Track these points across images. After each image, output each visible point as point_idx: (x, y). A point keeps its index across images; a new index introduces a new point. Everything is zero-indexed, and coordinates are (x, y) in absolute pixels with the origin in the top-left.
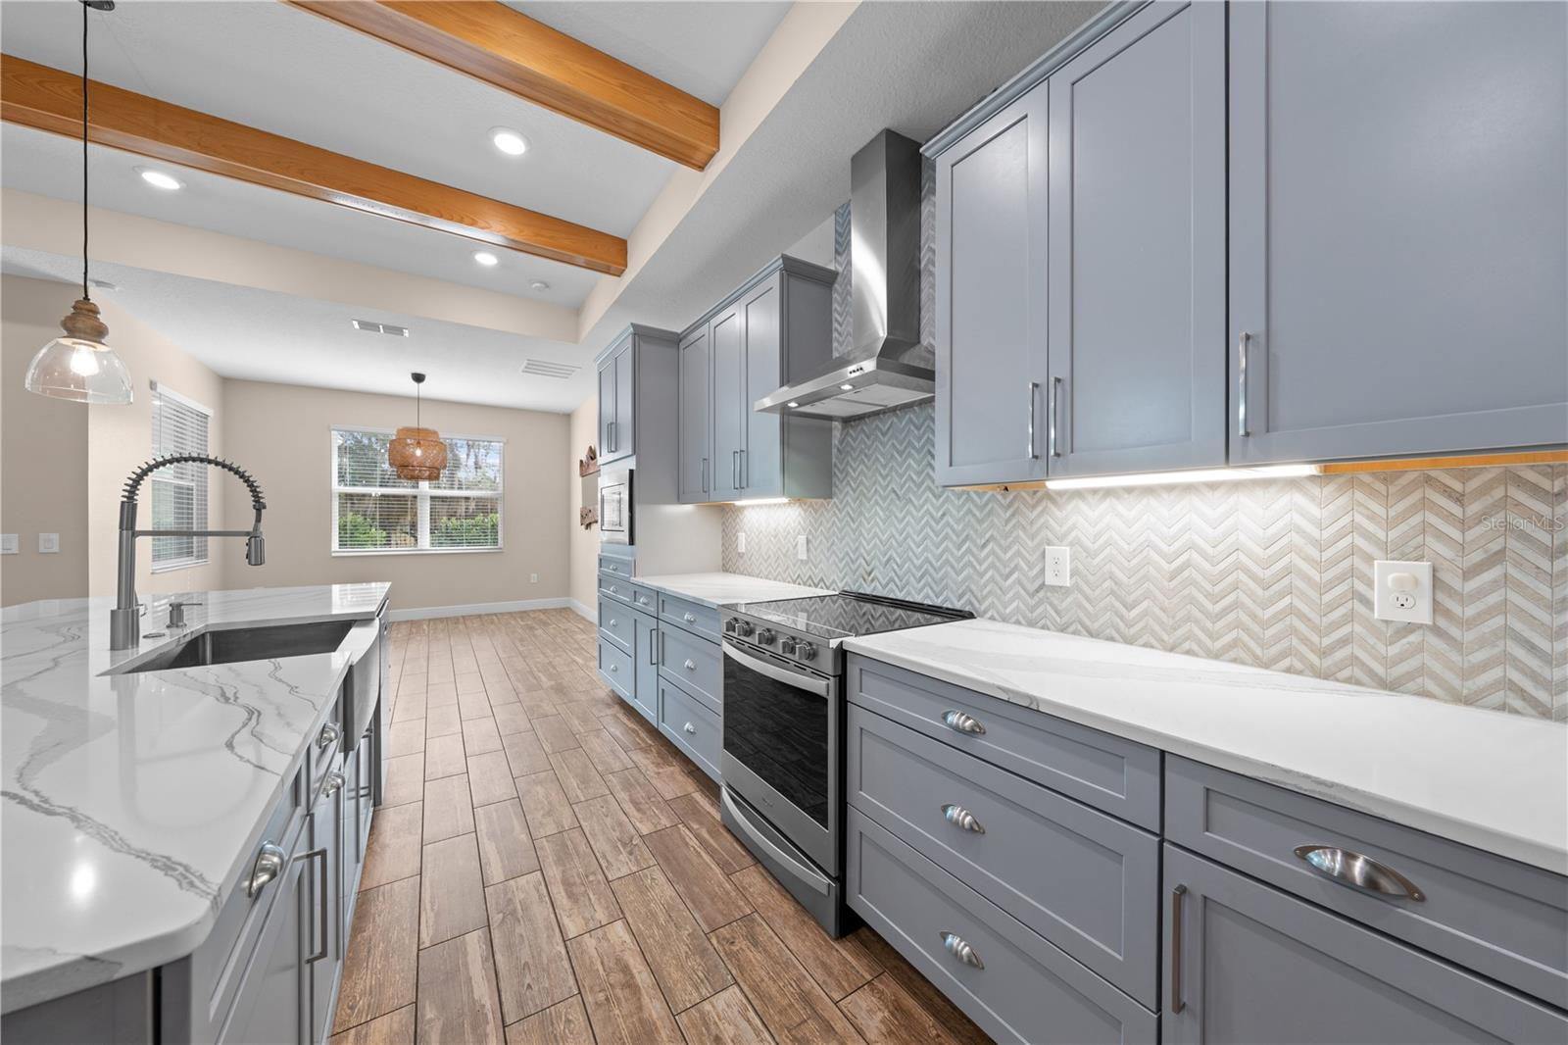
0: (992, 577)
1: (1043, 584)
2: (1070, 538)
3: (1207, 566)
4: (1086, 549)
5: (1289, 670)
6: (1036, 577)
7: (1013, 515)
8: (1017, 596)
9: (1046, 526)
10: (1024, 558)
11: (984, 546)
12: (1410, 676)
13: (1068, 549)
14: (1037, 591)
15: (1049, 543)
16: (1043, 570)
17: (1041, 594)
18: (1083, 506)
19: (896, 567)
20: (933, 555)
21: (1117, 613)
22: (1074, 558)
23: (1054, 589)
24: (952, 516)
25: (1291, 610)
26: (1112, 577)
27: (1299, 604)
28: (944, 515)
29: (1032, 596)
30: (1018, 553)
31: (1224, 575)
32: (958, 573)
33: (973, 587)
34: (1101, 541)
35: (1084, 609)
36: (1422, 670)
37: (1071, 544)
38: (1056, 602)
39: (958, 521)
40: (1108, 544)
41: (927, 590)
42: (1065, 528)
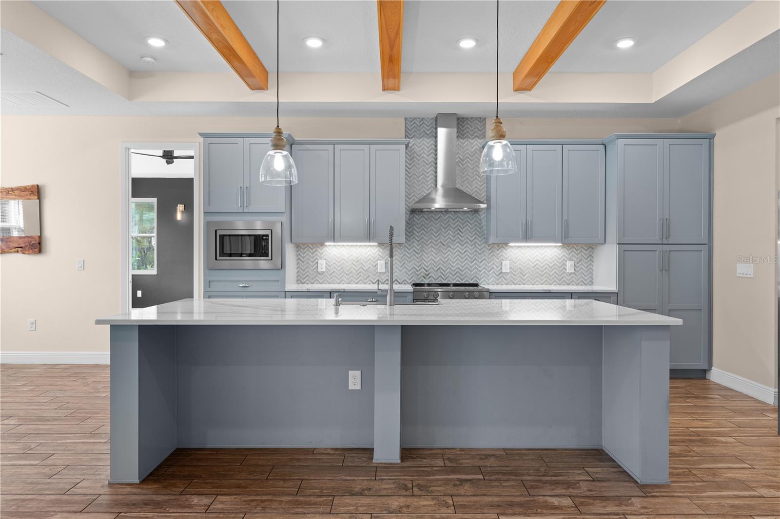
0: (485, 271)
1: (502, 272)
2: (510, 258)
3: (541, 264)
4: (513, 261)
5: (555, 285)
6: (499, 270)
7: (492, 252)
8: (493, 276)
9: (502, 255)
10: (495, 265)
11: (481, 262)
12: (571, 282)
13: (508, 262)
14: (499, 274)
15: (503, 260)
16: (501, 268)
17: (501, 275)
18: (512, 249)
19: (442, 271)
20: (461, 266)
21: (521, 278)
22: (510, 264)
23: (504, 273)
24: (469, 252)
25: (555, 272)
26: (520, 268)
27: (556, 271)
28: (465, 252)
29: (498, 276)
30: (493, 263)
31: (544, 266)
32: (471, 271)
33: (477, 276)
34: (517, 259)
35: (512, 277)
36: (573, 281)
37: (509, 260)
38: (505, 277)
39: (471, 254)
40: (519, 260)
41: (458, 278)
42: (507, 256)
